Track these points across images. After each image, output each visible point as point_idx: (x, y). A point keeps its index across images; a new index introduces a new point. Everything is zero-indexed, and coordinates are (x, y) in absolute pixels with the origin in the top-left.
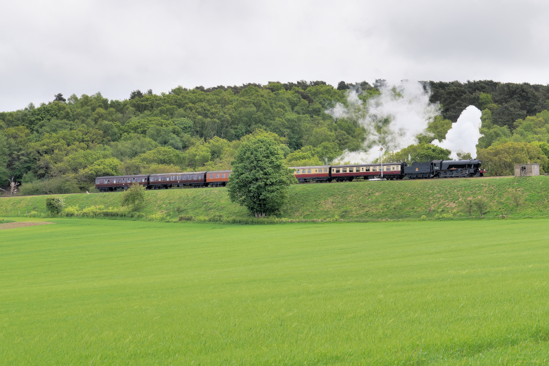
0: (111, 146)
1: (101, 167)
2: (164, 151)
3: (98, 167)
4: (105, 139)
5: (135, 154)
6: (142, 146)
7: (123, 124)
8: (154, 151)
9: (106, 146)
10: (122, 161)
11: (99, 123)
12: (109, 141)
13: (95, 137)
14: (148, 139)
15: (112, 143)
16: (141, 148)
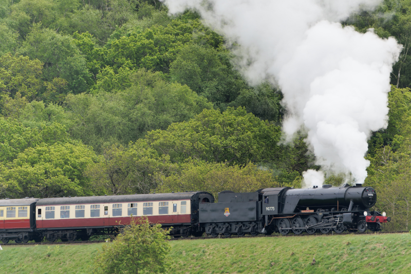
0: (68, 107)
1: (39, 169)
2: (223, 124)
3: (30, 169)
4: (49, 85)
5: (138, 131)
6: (159, 107)
7: (102, 40)
8: (193, 122)
9: (52, 107)
10: (98, 151)
11: (31, 37)
12: (61, 91)
13: (19, 77)
14: (176, 87)
15: (71, 97)
16: (157, 113)
